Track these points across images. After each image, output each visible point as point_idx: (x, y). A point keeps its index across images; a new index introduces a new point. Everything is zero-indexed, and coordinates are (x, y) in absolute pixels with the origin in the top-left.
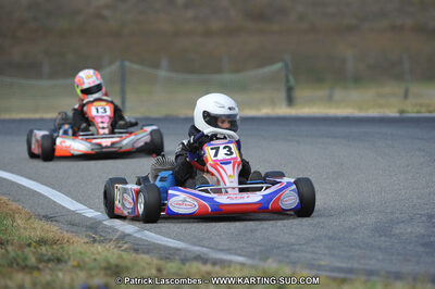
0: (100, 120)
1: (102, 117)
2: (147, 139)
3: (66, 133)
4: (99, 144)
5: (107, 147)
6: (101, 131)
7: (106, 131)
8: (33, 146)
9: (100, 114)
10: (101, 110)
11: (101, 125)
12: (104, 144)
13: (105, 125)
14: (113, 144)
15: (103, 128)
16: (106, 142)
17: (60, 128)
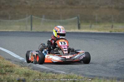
0: (63, 47)
1: (64, 46)
2: (84, 56)
3: (45, 52)
4: (65, 58)
5: (68, 59)
6: (65, 52)
7: (67, 52)
8: (30, 58)
9: (63, 45)
10: (63, 43)
11: (64, 50)
12: (67, 58)
13: (66, 50)
14: (71, 57)
15: (65, 51)
16: (68, 57)
17: (42, 51)
